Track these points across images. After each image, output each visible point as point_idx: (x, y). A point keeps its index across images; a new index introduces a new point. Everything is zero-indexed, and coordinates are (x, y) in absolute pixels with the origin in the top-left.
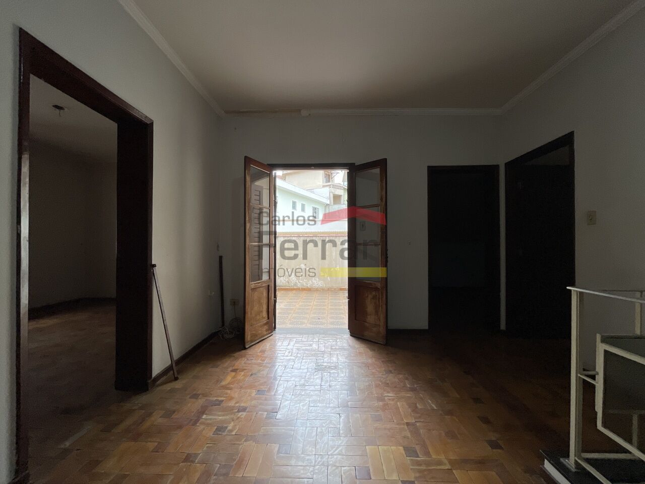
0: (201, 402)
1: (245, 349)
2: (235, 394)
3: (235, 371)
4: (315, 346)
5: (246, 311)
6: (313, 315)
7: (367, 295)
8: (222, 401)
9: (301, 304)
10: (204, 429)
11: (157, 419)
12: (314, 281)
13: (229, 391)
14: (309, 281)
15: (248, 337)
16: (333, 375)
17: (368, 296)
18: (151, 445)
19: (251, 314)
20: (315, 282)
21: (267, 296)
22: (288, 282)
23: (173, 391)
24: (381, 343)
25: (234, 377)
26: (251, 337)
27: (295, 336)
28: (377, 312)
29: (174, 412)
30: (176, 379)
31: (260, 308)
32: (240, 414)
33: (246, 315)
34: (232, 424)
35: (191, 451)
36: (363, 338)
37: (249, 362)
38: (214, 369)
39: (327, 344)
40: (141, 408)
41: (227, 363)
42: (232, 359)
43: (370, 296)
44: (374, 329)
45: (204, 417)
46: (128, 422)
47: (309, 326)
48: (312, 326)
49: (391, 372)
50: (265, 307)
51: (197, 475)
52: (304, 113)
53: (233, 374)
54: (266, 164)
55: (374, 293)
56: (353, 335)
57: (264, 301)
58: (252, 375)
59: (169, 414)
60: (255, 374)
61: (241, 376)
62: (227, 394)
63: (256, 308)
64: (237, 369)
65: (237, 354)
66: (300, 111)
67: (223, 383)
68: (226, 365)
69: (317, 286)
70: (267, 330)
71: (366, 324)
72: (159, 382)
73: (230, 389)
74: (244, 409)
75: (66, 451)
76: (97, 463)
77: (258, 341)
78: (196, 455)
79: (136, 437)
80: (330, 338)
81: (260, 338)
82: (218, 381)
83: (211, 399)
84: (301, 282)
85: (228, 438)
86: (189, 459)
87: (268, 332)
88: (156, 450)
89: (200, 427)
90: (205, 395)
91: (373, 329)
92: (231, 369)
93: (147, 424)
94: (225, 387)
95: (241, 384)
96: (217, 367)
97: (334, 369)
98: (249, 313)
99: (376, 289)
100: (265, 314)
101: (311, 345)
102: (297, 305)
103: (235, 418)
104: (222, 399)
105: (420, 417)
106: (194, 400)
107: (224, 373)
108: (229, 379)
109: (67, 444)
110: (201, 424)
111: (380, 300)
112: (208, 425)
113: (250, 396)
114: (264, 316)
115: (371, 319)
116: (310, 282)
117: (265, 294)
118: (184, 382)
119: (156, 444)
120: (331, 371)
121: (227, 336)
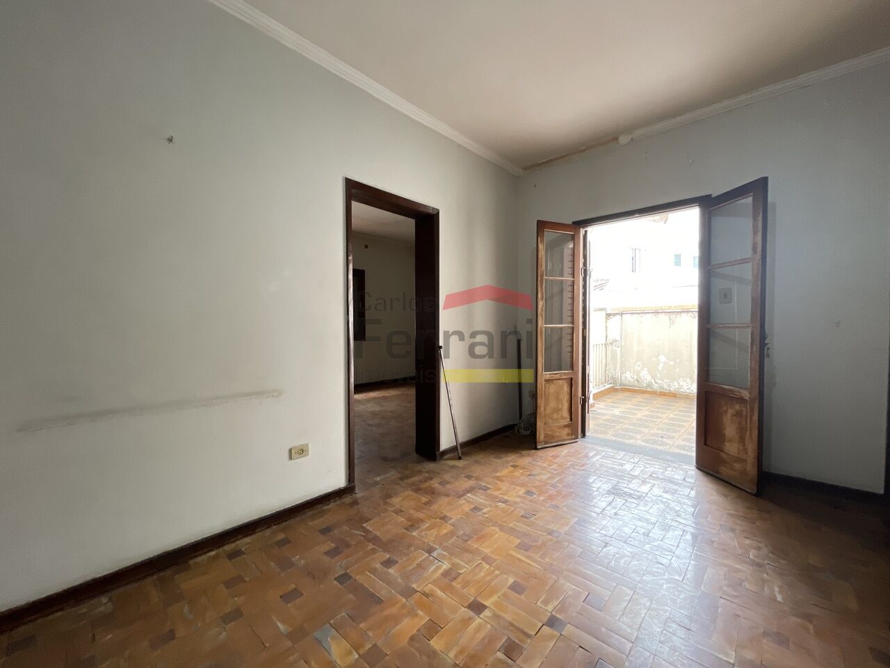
0: (472, 483)
1: (536, 448)
2: (504, 486)
3: (515, 466)
4: (628, 467)
5: (538, 405)
6: (657, 431)
7: (725, 408)
8: (489, 488)
9: (647, 413)
10: (464, 504)
11: (435, 483)
12: (682, 383)
13: (499, 483)
14: (673, 383)
15: (541, 435)
16: (628, 504)
17: (727, 411)
18: (424, 499)
19: (545, 409)
20: (685, 384)
21: (569, 391)
22: (638, 381)
23: (453, 467)
24: (748, 490)
25: (512, 472)
26: (545, 437)
27: (607, 450)
28: (742, 440)
29: (448, 483)
30: (460, 458)
31: (558, 404)
32: (499, 504)
33: (538, 410)
34: (489, 509)
35: (449, 514)
36: (718, 475)
37: (534, 463)
38: (496, 460)
39: (647, 470)
40: (427, 472)
41: (512, 458)
42: (517, 455)
43: (731, 411)
44: (737, 466)
45: (469, 495)
46: (416, 479)
47: (640, 442)
48: (644, 444)
49: (733, 530)
50: (566, 405)
51: (445, 531)
52: (624, 140)
53: (512, 469)
54: (570, 222)
55: (737, 407)
56: (701, 468)
57: (565, 398)
58: (530, 475)
59: (443, 483)
60: (534, 475)
61: (518, 473)
62: (497, 484)
63: (552, 404)
64: (518, 466)
65: (524, 452)
66: (616, 139)
67: (498, 474)
68: (509, 459)
69: (688, 391)
70: (568, 435)
71: (722, 454)
72: (446, 457)
73: (501, 481)
74: (505, 502)
75: (376, 483)
76: (390, 496)
77: (554, 444)
78: (451, 519)
79: (418, 490)
80: (658, 463)
81: (558, 441)
82: (496, 471)
83: (482, 484)
84: (659, 382)
85: (480, 518)
86: (444, 518)
87: (569, 437)
88: (426, 504)
89: (462, 501)
90: (477, 479)
91: (735, 465)
92: (511, 464)
93: (427, 485)
94: (498, 478)
95: (514, 480)
96: (499, 459)
97: (635, 498)
98: (542, 409)
99: (741, 400)
100: (565, 413)
101: (622, 465)
102: (639, 415)
103: (493, 505)
104: (490, 486)
105: (736, 597)
106: (467, 479)
107: (503, 465)
108: (505, 472)
109: (378, 479)
110: (465, 499)
111: (749, 420)
112: (469, 502)
113: (517, 493)
114: (565, 416)
115: (731, 448)
116: (676, 383)
117: (566, 389)
118: (466, 463)
119: (427, 500)
120: (629, 500)
121: (523, 432)
